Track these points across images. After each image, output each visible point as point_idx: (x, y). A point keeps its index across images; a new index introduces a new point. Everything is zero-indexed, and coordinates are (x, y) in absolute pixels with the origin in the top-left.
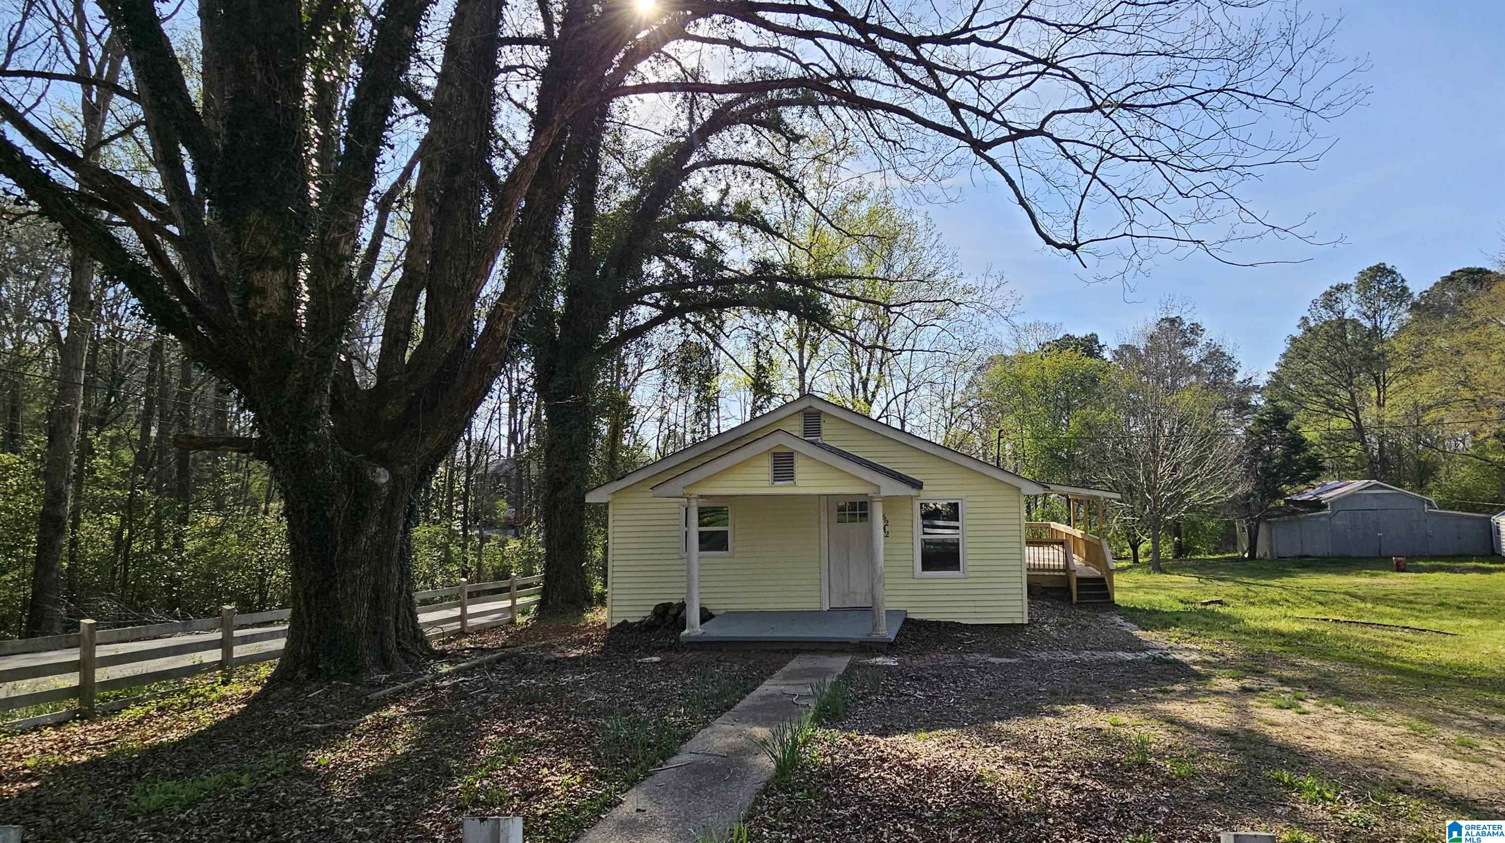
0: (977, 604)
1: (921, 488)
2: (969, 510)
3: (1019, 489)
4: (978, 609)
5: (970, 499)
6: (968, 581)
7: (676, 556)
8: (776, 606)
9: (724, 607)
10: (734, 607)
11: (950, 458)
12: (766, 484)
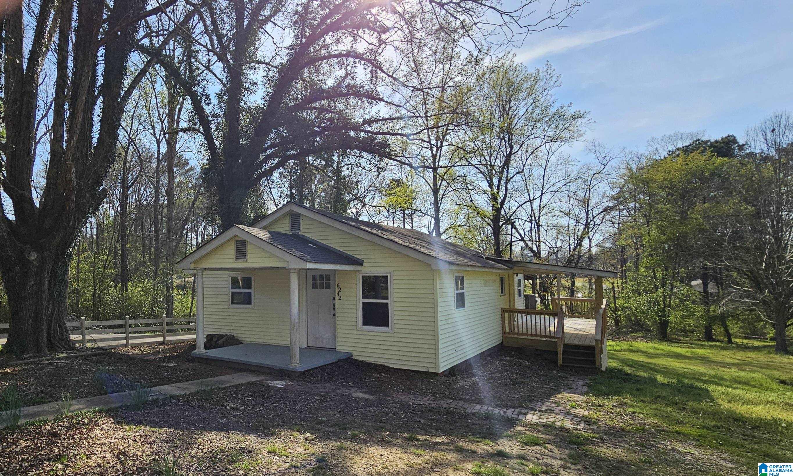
0: (401, 353)
1: (362, 265)
2: (395, 282)
3: (430, 265)
4: (401, 358)
5: (395, 273)
6: (395, 335)
7: (227, 307)
8: (278, 342)
9: (249, 340)
10: (254, 340)
11: (378, 242)
12: (233, 260)
